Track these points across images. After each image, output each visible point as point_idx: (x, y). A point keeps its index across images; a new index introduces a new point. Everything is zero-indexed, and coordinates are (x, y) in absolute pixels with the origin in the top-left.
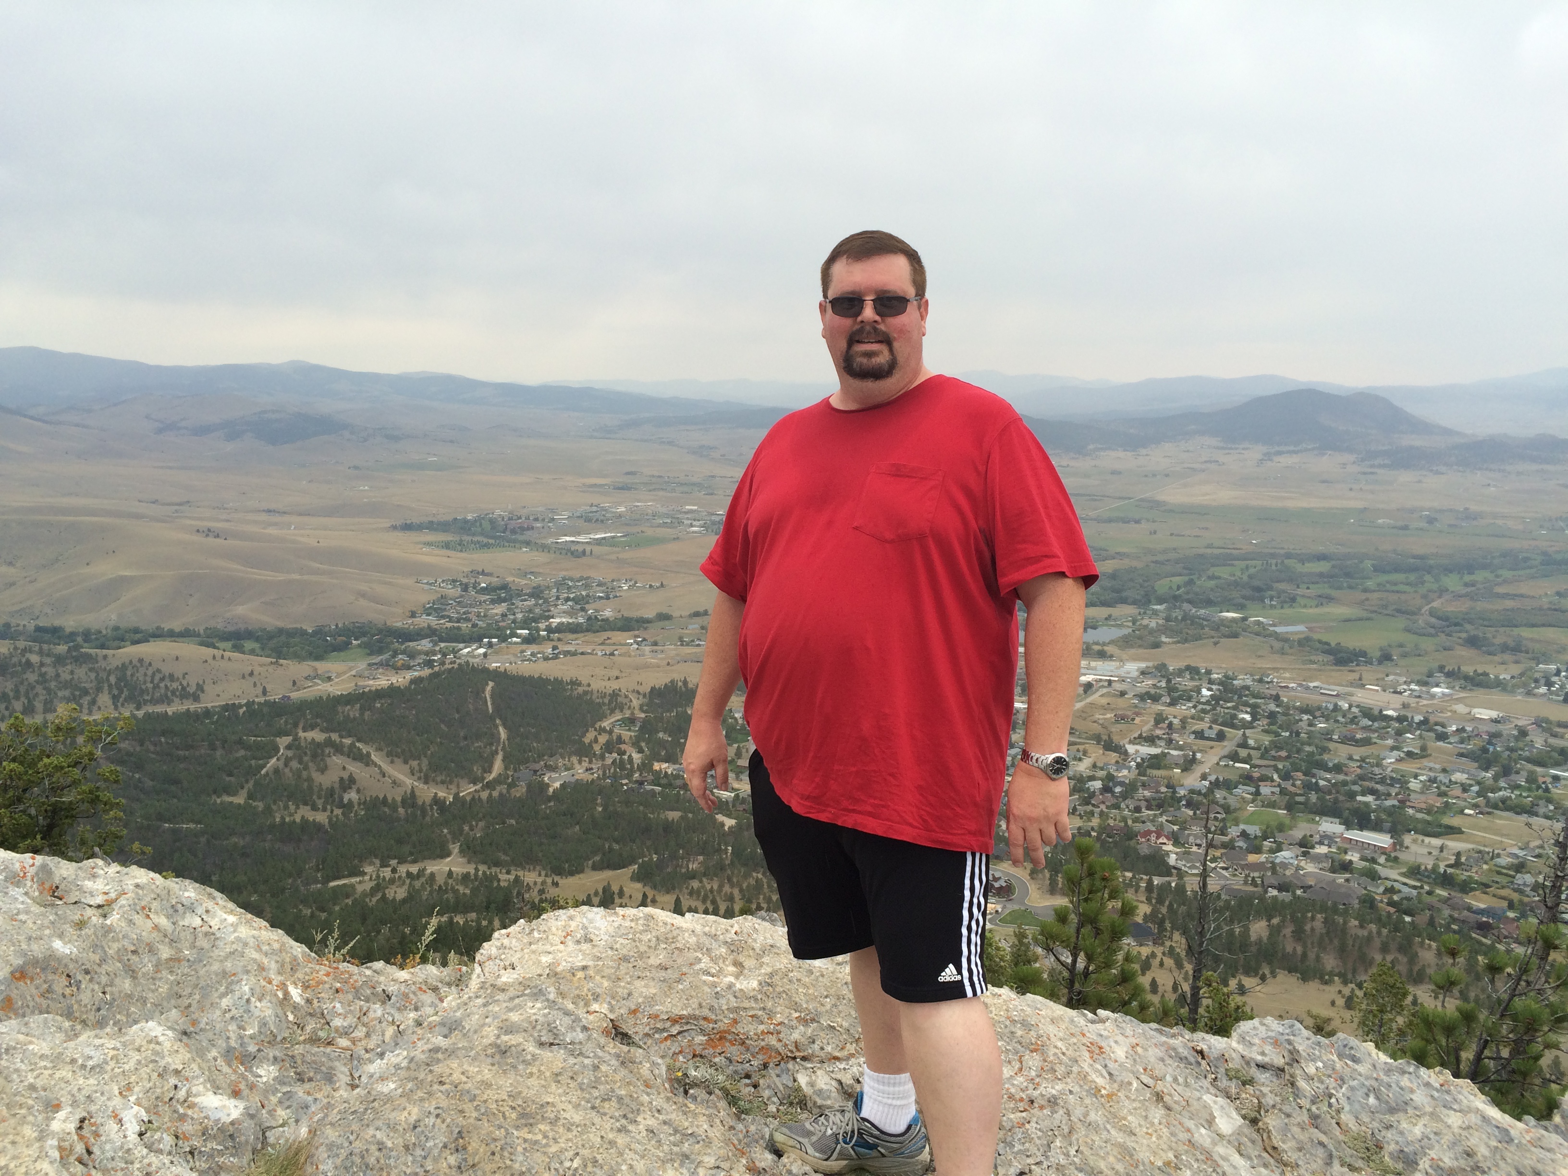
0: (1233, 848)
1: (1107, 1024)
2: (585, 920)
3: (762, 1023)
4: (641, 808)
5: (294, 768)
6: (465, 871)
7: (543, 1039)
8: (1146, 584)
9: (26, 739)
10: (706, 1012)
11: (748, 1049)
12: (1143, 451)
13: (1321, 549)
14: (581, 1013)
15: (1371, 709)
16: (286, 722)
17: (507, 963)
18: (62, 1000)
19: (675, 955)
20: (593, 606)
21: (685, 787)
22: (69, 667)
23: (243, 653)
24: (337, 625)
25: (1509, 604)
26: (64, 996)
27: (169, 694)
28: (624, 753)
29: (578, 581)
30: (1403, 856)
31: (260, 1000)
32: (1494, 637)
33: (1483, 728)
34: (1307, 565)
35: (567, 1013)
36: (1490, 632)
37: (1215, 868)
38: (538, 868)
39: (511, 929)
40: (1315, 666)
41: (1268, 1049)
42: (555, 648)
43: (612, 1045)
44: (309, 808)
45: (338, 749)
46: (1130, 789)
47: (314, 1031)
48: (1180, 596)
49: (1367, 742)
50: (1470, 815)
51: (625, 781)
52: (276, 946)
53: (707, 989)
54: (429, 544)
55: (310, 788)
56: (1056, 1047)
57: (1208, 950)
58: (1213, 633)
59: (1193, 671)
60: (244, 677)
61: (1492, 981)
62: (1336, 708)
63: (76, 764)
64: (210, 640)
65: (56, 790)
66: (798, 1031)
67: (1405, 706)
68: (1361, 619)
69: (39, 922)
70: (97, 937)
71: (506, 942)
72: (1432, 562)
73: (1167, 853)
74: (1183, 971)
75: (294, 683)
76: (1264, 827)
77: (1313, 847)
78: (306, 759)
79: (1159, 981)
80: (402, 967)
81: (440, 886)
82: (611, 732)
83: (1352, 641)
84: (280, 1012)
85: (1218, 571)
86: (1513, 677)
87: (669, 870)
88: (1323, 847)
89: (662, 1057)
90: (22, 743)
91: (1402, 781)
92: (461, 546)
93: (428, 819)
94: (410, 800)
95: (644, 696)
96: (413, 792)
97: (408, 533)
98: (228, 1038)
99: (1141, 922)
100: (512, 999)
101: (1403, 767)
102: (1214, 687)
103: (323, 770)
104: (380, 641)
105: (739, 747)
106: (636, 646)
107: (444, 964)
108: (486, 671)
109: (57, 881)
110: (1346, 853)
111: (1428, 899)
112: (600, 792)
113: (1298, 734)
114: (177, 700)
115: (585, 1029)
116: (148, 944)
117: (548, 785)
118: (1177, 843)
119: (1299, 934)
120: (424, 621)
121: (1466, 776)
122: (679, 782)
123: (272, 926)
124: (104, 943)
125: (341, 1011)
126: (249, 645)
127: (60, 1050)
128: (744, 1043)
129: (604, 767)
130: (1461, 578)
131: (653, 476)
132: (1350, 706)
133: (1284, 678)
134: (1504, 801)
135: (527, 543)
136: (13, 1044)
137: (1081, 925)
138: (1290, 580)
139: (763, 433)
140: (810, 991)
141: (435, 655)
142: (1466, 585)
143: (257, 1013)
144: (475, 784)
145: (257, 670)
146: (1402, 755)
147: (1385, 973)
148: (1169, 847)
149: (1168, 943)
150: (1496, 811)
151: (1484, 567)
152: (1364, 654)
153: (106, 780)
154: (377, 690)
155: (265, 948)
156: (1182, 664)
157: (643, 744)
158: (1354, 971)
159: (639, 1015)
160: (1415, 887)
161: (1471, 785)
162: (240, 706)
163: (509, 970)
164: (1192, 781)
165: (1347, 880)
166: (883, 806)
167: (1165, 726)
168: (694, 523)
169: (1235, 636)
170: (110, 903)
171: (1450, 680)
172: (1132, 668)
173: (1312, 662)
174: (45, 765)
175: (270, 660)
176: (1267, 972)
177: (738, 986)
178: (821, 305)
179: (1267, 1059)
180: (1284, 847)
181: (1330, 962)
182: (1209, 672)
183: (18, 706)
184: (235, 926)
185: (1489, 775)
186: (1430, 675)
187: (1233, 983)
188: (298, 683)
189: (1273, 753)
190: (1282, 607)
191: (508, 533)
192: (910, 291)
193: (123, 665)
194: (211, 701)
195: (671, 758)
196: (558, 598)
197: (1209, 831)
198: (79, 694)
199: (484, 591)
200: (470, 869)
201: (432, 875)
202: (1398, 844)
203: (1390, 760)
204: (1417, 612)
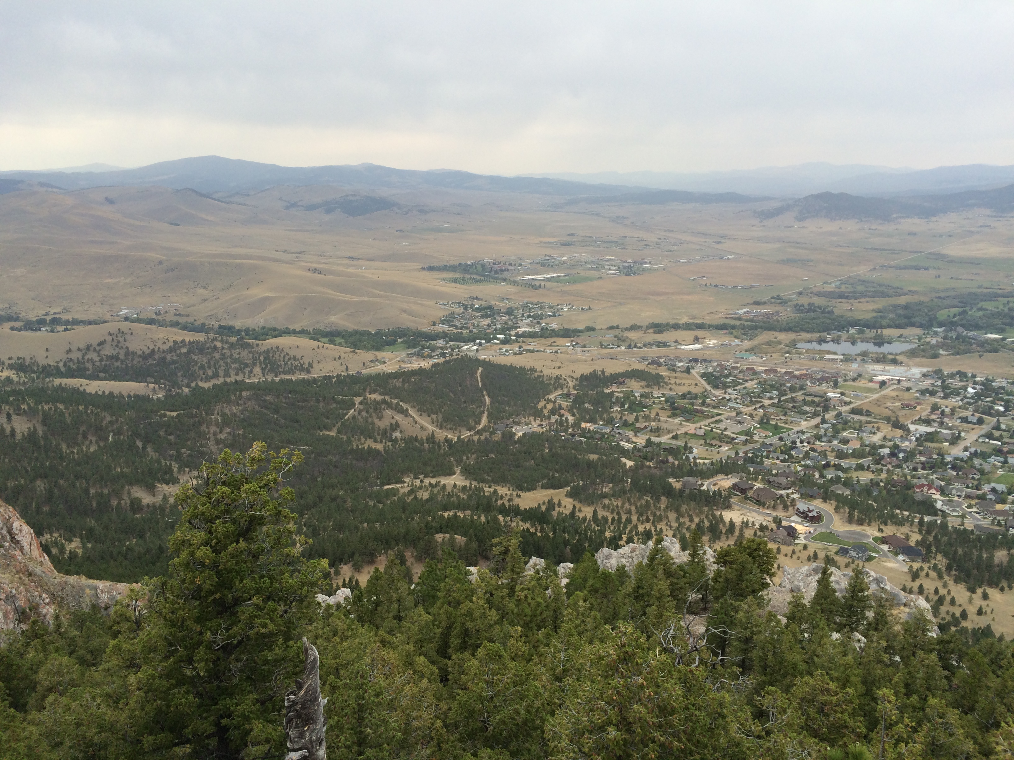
0: (985, 499)
4: (573, 451)
5: (364, 416)
6: (464, 484)
8: (930, 313)
12: (934, 219)
16: (359, 388)
20: (545, 321)
21: (601, 439)
22: (238, 350)
23: (335, 345)
24: (389, 329)
27: (293, 368)
28: (563, 416)
29: (536, 305)
37: (970, 512)
38: (508, 485)
42: (520, 347)
44: (372, 440)
45: (390, 406)
46: (910, 455)
48: (956, 322)
51: (563, 434)
54: (444, 279)
55: (373, 428)
58: (979, 348)
59: (962, 375)
60: (335, 360)
64: (316, 336)
73: (936, 500)
74: (943, 581)
75: (364, 364)
76: (1009, 486)
78: (371, 411)
79: (925, 586)
81: (449, 493)
82: (555, 402)
85: (985, 304)
87: (590, 491)
92: (463, 281)
93: (442, 451)
94: (431, 439)
95: (577, 380)
96: (433, 434)
97: (432, 272)
99: (914, 545)
102: (978, 387)
103: (380, 418)
104: (414, 340)
105: (637, 415)
106: (572, 347)
108: (477, 360)
112: (547, 440)
114: (297, 372)
117: (515, 434)
118: (943, 493)
120: (441, 328)
122: (597, 436)
126: (338, 340)
129: (550, 424)
131: (586, 236)
135: (505, 280)
141: (447, 349)
144: (470, 431)
145: (343, 355)
148: (937, 496)
149: (933, 561)
154: (412, 370)
156: (954, 370)
157: (575, 411)
162: (333, 377)
164: (957, 451)
167: (939, 412)
168: (612, 268)
169: (996, 351)
172: (916, 372)
175: (350, 349)
176: (1005, 585)
182: (974, 376)
188: (367, 365)
191: (492, 273)
193: (268, 350)
194: (317, 373)
195: (593, 421)
196: (523, 315)
197: (967, 487)
198: (243, 367)
199: (477, 310)
200: (467, 483)
201: (444, 486)
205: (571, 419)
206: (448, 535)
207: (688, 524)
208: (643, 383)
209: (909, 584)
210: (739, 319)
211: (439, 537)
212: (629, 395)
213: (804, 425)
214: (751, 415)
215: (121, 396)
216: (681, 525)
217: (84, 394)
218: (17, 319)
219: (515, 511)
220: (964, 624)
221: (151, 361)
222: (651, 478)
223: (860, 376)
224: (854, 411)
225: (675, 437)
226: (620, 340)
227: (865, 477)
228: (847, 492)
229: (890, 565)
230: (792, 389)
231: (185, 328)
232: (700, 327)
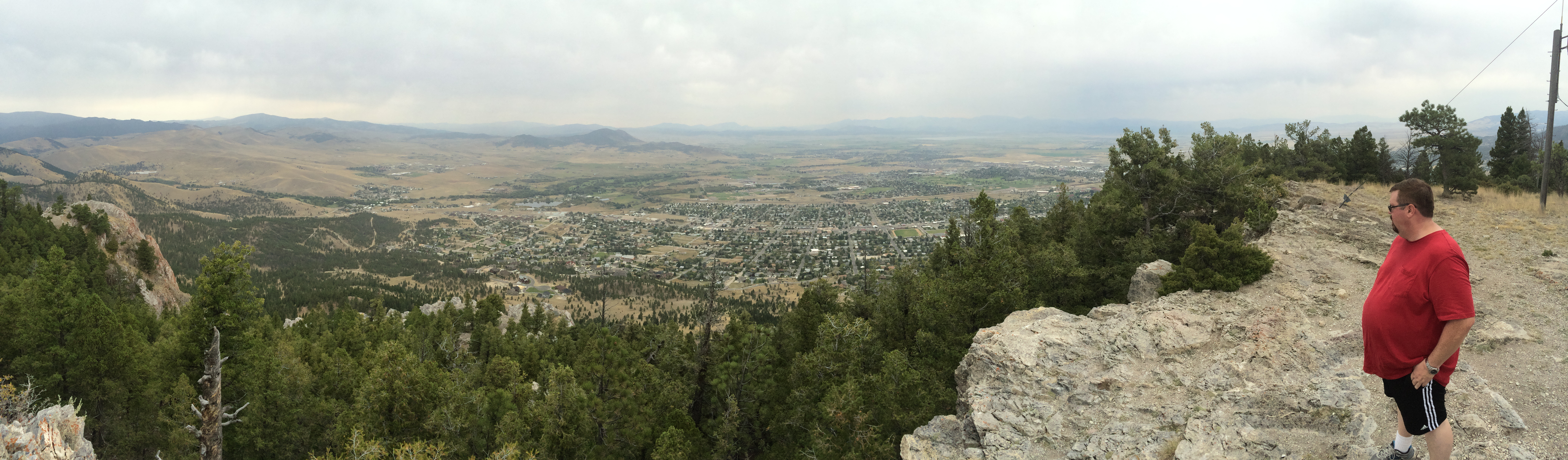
0: (593, 265)
5: (317, 238)
8: (566, 188)
13: (611, 176)
15: (627, 221)
16: (316, 224)
20: (402, 195)
22: (264, 202)
23: (307, 203)
24: (331, 197)
25: (657, 189)
27: (288, 213)
28: (410, 241)
29: (398, 187)
30: (637, 261)
32: (655, 198)
33: (654, 224)
34: (608, 180)
36: (653, 197)
37: (588, 271)
40: (612, 210)
42: (391, 208)
45: (329, 234)
46: (564, 249)
48: (575, 191)
49: (626, 230)
50: (652, 248)
51: (410, 250)
54: (357, 174)
55: (321, 244)
58: (584, 202)
59: (580, 213)
60: (306, 210)
62: (618, 221)
64: (298, 199)
67: (635, 219)
68: (622, 196)
73: (575, 268)
76: (601, 258)
77: (614, 262)
78: (321, 235)
81: (356, 277)
82: (406, 234)
83: (621, 202)
85: (585, 183)
86: (660, 209)
88: (617, 261)
91: (635, 240)
92: (365, 175)
93: (353, 257)
94: (348, 251)
95: (417, 224)
96: (349, 249)
97: (351, 171)
101: (635, 236)
102: (586, 218)
103: (325, 239)
104: (342, 203)
105: (445, 240)
106: (414, 208)
108: (371, 214)
110: (622, 262)
111: (644, 272)
112: (403, 253)
113: (608, 230)
114: (289, 215)
117: (388, 250)
118: (577, 265)
119: (612, 286)
120: (354, 198)
121: (651, 237)
122: (426, 250)
126: (308, 201)
129: (404, 245)
130: (646, 182)
132: (621, 221)
133: (604, 214)
134: (660, 242)
135: (384, 175)
138: (604, 185)
141: (357, 208)
142: (647, 184)
144: (367, 248)
145: (310, 208)
146: (635, 233)
148: (575, 266)
150: (658, 246)
151: (651, 179)
152: (624, 205)
154: (341, 218)
156: (577, 212)
157: (416, 238)
160: (640, 269)
161: (652, 239)
162: (305, 218)
164: (581, 246)
165: (623, 270)
167: (573, 230)
169: (591, 202)
171: (645, 211)
172: (563, 214)
175: (313, 206)
180: (606, 263)
181: (620, 293)
182: (584, 214)
185: (656, 236)
186: (640, 210)
188: (320, 213)
189: (602, 236)
190: (603, 193)
191: (378, 172)
193: (277, 203)
194: (298, 216)
195: (424, 243)
196: (392, 193)
197: (586, 260)
198: (266, 210)
199: (371, 189)
200: (364, 273)
201: (354, 274)
202: (636, 258)
203: (632, 234)
204: (636, 193)
205: (414, 242)
206: (354, 297)
207: (470, 290)
208: (447, 224)
209: (567, 305)
210: (489, 193)
211: (350, 298)
212: (440, 230)
213: (520, 240)
214: (497, 238)
215: (215, 219)
216: (467, 290)
217: (200, 218)
218: (179, 184)
219: (387, 287)
220: (590, 317)
221: (228, 205)
222: (452, 269)
223: (542, 217)
224: (541, 233)
225: (463, 249)
226: (436, 204)
227: (547, 261)
228: (540, 269)
229: (559, 298)
230: (515, 224)
231: (243, 191)
232: (472, 197)
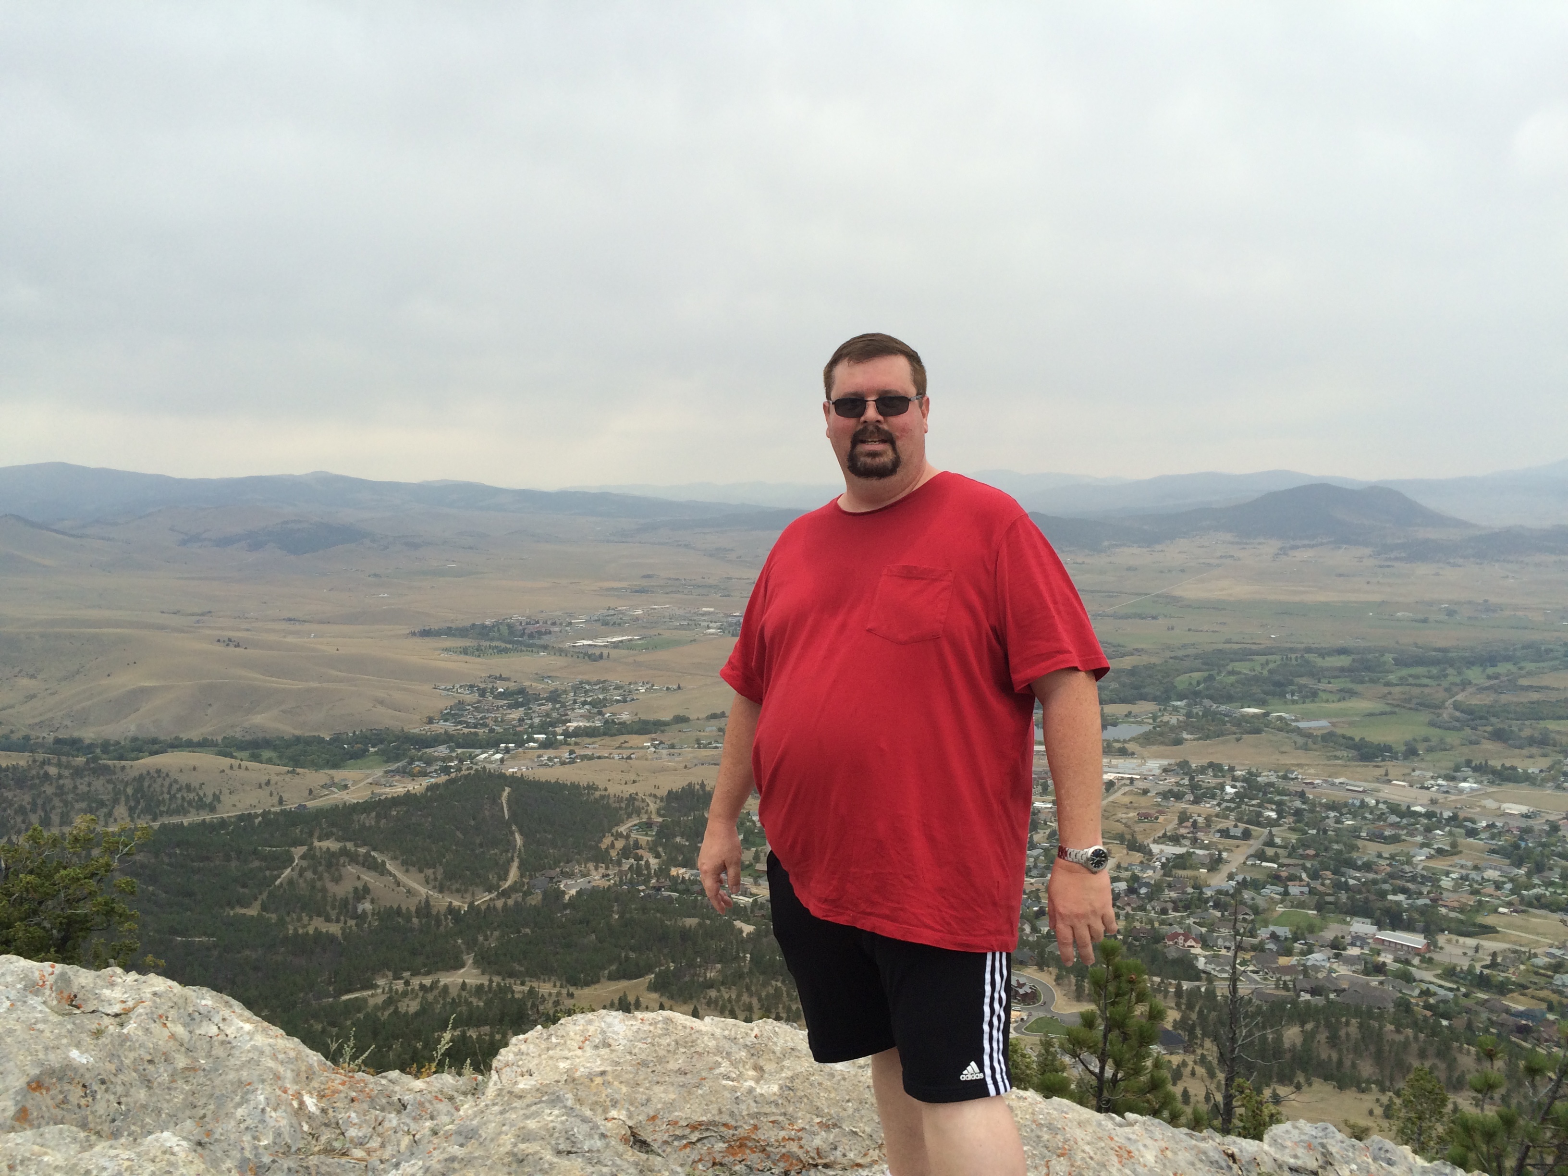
0: (1263, 950)
1: (1136, 1127)
2: (603, 1025)
3: (783, 1129)
4: (658, 915)
5: (308, 879)
6: (479, 982)
7: (561, 1147)
8: (1165, 681)
9: (43, 852)
10: (726, 1118)
11: (768, 1157)
12: (1158, 547)
13: (1340, 643)
14: (599, 1120)
15: (1399, 805)
16: (301, 831)
17: (525, 1070)
18: (77, 1110)
19: (694, 1059)
20: (609, 709)
21: (702, 892)
22: (87, 779)
23: (261, 762)
24: (354, 733)
25: (1535, 696)
26: (79, 1106)
27: (186, 804)
28: (641, 858)
29: (596, 685)
30: (1436, 957)
31: (275, 1110)
32: (1520, 730)
33: (1514, 824)
34: (1327, 659)
35: (585, 1120)
36: (1515, 725)
37: (1244, 971)
38: (553, 978)
39: (529, 1034)
40: (1339, 762)
41: (1300, 1152)
42: (571, 752)
43: (630, 1153)
44: (322, 919)
45: (353, 858)
46: (1156, 890)
47: (329, 1142)
48: (1200, 692)
49: (1395, 839)
50: (1504, 914)
51: (641, 888)
52: (292, 1054)
53: (727, 1094)
54: (447, 650)
55: (324, 898)
56: (1083, 1151)
57: (1240, 1057)
58: (1234, 729)
59: (1216, 767)
60: (260, 787)
61: (1534, 1086)
62: (1363, 804)
63: (93, 875)
64: (228, 750)
65: (71, 902)
66: (819, 1137)
67: (1433, 802)
68: (1382, 714)
69: (56, 1031)
70: (114, 1046)
71: (523, 1047)
72: (1454, 654)
73: (1196, 957)
74: (1215, 1081)
75: (311, 791)
76: (1294, 929)
77: (1345, 949)
78: (320, 869)
79: (1192, 1091)
80: (417, 1077)
81: (453, 999)
82: (627, 837)
83: (1376, 735)
84: (294, 1121)
85: (1238, 666)
86: (1541, 771)
87: (687, 979)
88: (1355, 949)
89: (682, 1165)
90: (40, 855)
91: (1433, 879)
92: (479, 651)
93: (442, 928)
94: (424, 910)
95: (662, 799)
96: (427, 901)
97: (427, 639)
98: (243, 1149)
99: (1170, 1029)
100: (529, 1106)
101: (1432, 864)
102: (1238, 784)
103: (337, 880)
104: (397, 748)
105: (757, 851)
106: (653, 749)
107: (460, 1074)
108: (502, 776)
109: (75, 990)
110: (1379, 954)
111: (1464, 1002)
112: (617, 900)
113: (1325, 832)
114: (193, 811)
115: (603, 1136)
116: (164, 1054)
117: (564, 893)
118: (1205, 946)
119: (1333, 1041)
120: (441, 727)
121: (1498, 873)
122: (696, 888)
123: (288, 1034)
124: (120, 1053)
125: (356, 1121)
126: (266, 754)
127: (74, 1161)
128: (764, 1150)
129: (621, 873)
130: (1484, 671)
131: (670, 579)
132: (1378, 802)
133: (1310, 775)
134: (1538, 898)
135: (545, 648)
136: (28, 1155)
137: (1108, 1030)
138: (1312, 675)
139: (777, 535)
140: (832, 1095)
141: (452, 761)
142: (1489, 677)
143: (272, 1123)
144: (490, 892)
145: (274, 779)
146: (1433, 852)
147: (1422, 1079)
148: (1197, 950)
149: (1199, 1051)
150: (1531, 910)
151: (1507, 659)
152: (1388, 748)
153: (122, 891)
154: (393, 798)
155: (281, 1056)
156: (1205, 761)
157: (660, 849)
158: (1392, 1079)
159: (658, 1122)
160: (1451, 990)
161: (1504, 883)
162: (256, 816)
163: (527, 1077)
164: (1219, 881)
165: (1381, 983)
166: (901, 909)
167: (1189, 824)
168: (711, 625)
169: (1258, 731)
170: (127, 1012)
171: (1476, 774)
172: (1154, 765)
173: (1337, 758)
174: (62, 876)
175: (286, 769)
176: (1302, 1080)
177: (758, 1090)
178: (824, 406)
179: (1299, 1163)
180: (1316, 949)
181: (1367, 1069)
182: (1232, 769)
183: (34, 819)
184: (251, 1034)
185: (1522, 872)
186: (1457, 769)
187: (1267, 1093)
188: (315, 792)
189: (1301, 851)
190: (1304, 703)
191: (526, 637)
192: (912, 391)
193: (141, 776)
194: (228, 811)
195: (690, 863)
196: (575, 702)
197: (1237, 933)
198: (96, 806)
199: (501, 696)
200: (484, 980)
201: (446, 987)
202: (1432, 945)
203: (1420, 857)
204: (1441, 706)
205: (654, 862)
